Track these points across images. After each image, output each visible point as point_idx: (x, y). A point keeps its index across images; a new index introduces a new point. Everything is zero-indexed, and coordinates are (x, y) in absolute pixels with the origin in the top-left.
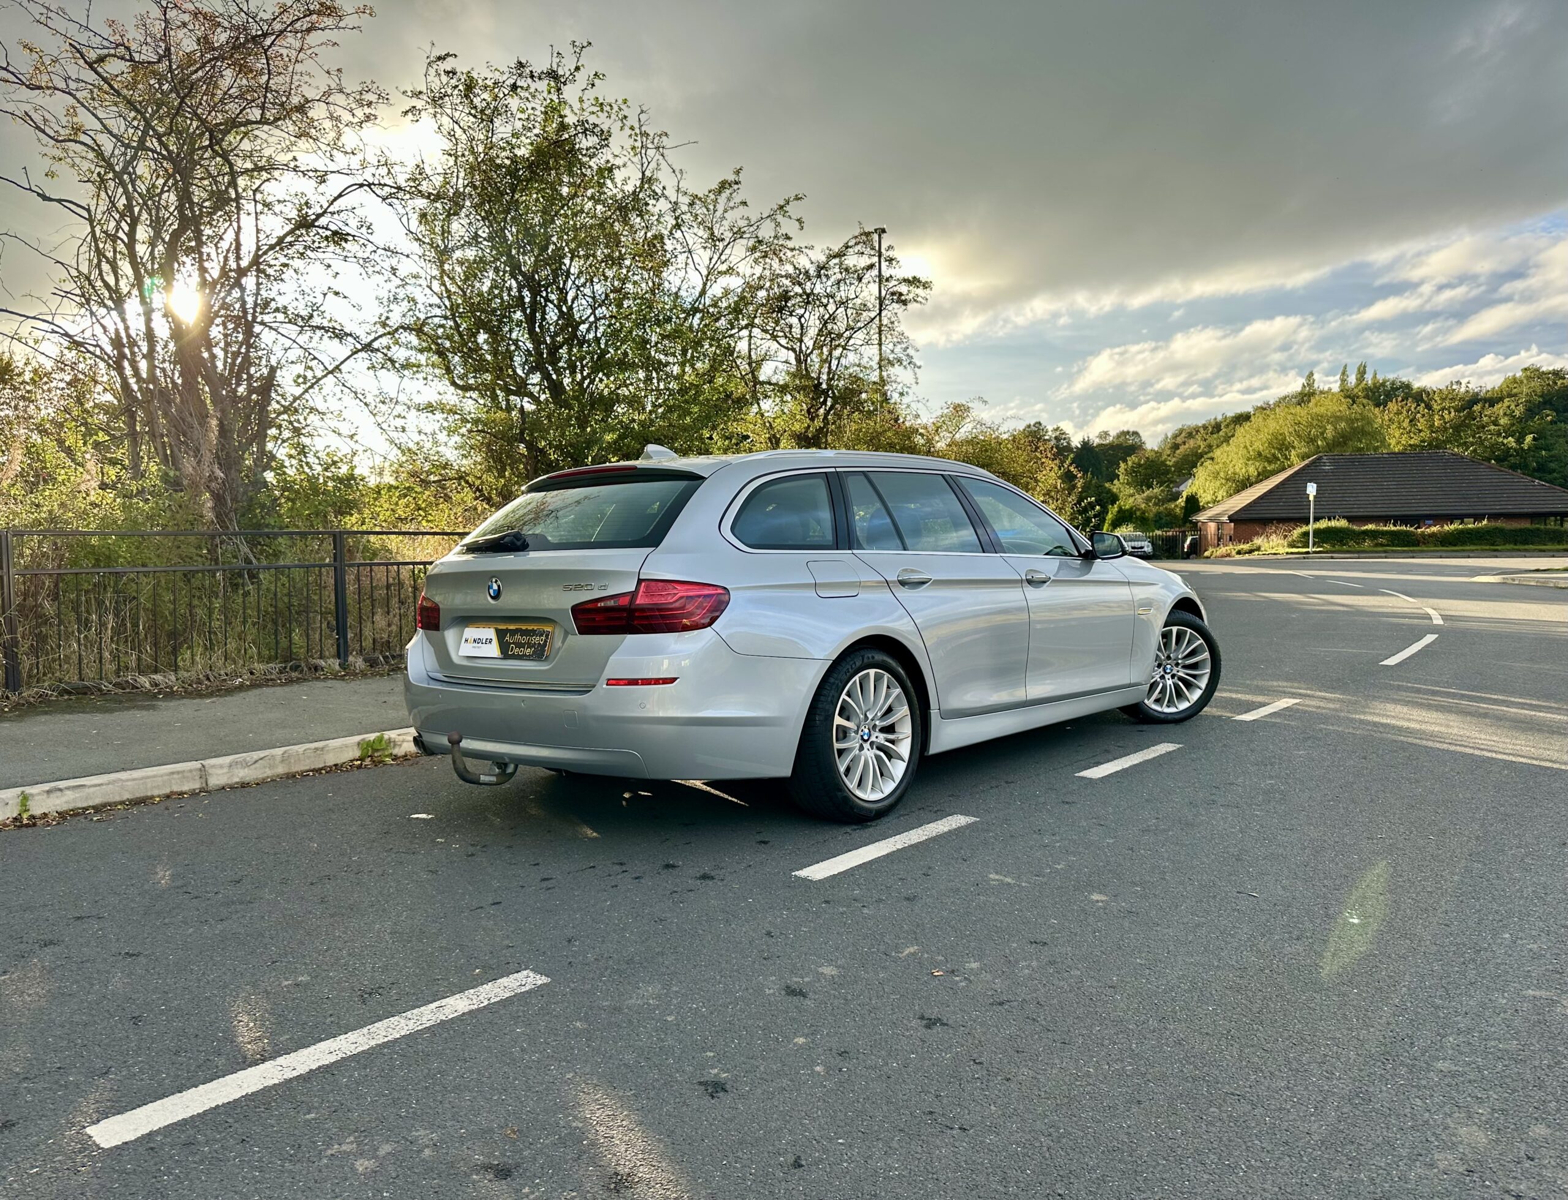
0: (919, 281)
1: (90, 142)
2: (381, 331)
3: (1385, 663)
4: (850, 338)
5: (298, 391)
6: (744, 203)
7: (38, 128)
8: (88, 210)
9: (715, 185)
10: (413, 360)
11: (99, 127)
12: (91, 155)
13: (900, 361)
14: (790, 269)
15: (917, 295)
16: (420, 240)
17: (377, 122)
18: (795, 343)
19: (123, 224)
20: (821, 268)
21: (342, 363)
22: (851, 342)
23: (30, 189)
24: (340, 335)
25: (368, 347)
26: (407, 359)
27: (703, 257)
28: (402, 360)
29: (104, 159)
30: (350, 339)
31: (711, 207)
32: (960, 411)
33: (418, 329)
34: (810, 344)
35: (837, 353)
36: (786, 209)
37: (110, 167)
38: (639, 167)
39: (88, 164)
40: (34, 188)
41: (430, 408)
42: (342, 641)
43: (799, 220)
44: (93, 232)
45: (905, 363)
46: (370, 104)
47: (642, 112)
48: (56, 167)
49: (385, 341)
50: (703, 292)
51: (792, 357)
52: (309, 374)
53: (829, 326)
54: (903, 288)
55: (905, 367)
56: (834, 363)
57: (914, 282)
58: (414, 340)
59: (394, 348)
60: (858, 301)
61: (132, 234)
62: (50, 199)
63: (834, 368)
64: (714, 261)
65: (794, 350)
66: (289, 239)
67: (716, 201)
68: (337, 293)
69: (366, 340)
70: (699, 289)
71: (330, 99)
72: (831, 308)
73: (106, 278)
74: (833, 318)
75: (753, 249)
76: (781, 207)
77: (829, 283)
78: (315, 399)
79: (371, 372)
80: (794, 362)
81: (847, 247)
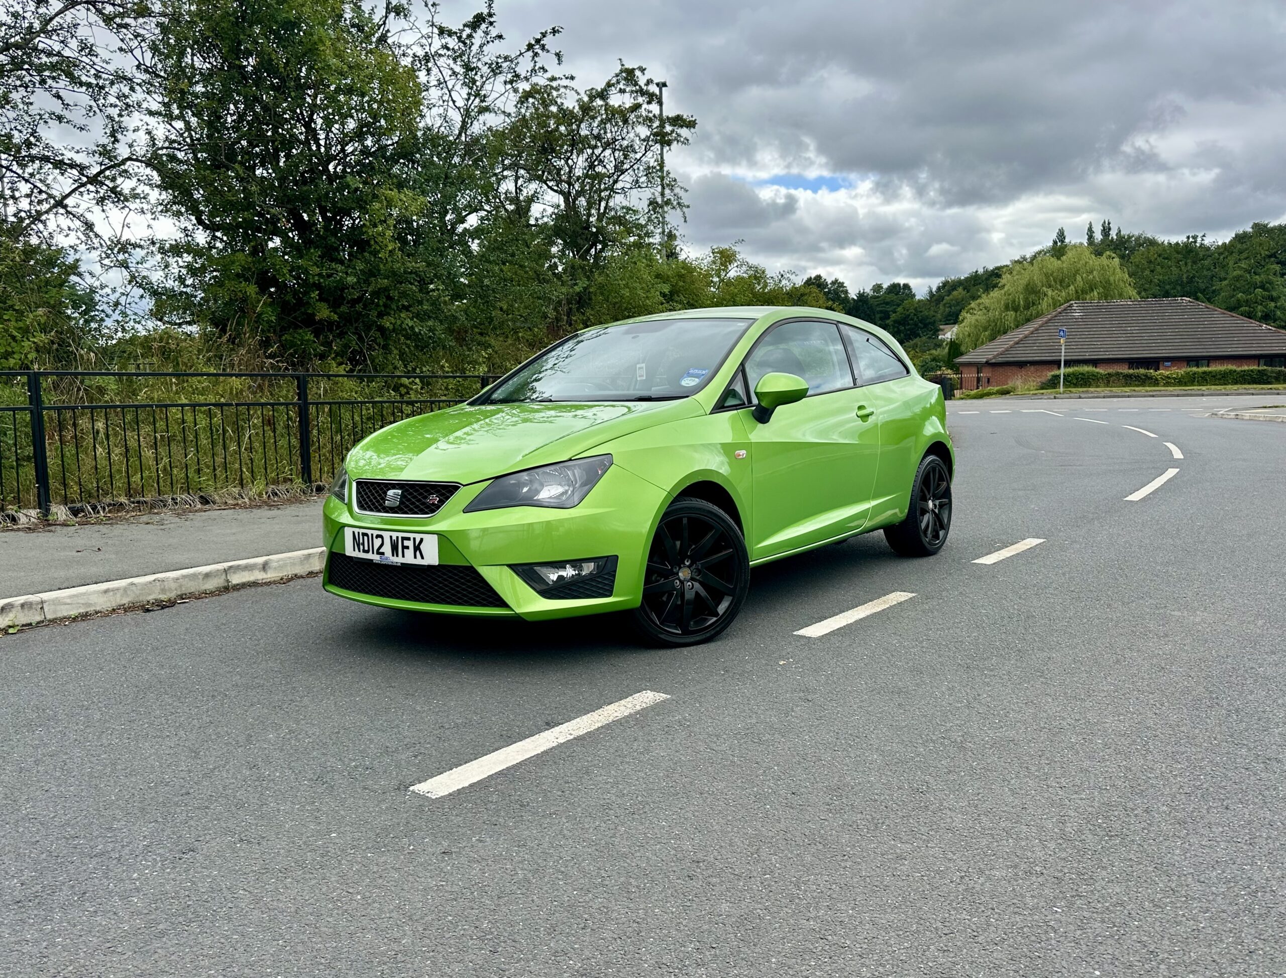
0: (684, 121)
3: (1130, 498)
4: (616, 182)
6: (500, 37)
9: (470, 18)
18: (563, 184)
20: (585, 108)
22: (619, 185)
25: (94, 180)
30: (73, 170)
31: (468, 42)
32: (726, 256)
36: (545, 42)
42: (42, 491)
43: (558, 55)
50: (464, 127)
51: (561, 200)
53: (596, 169)
54: (668, 128)
56: (603, 204)
57: (678, 121)
59: (119, 180)
60: (625, 143)
63: (602, 209)
65: (561, 192)
67: (470, 36)
70: (458, 125)
72: (599, 150)
76: (538, 41)
77: (595, 124)
79: (99, 205)
80: (563, 206)
81: (610, 86)
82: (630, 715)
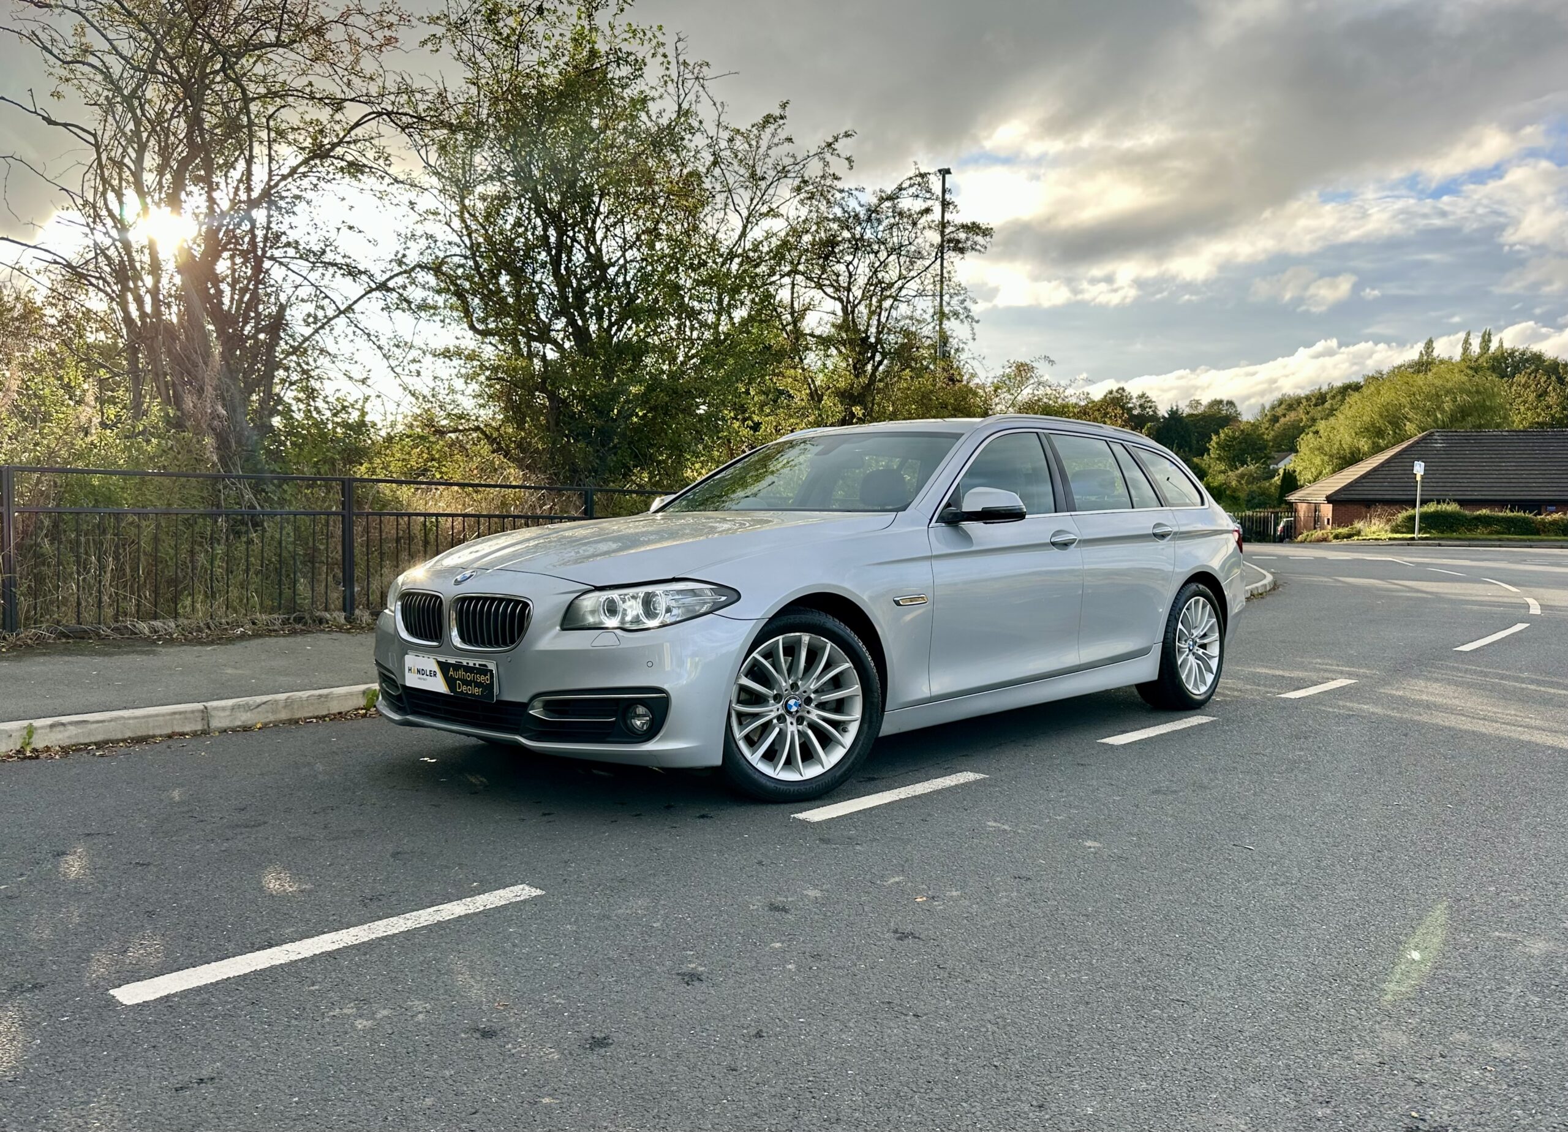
0: (979, 228)
1: (98, 64)
2: (397, 270)
3: (1460, 648)
4: (901, 289)
5: (307, 331)
6: (790, 140)
7: (45, 48)
8: (95, 136)
9: (759, 120)
10: (430, 301)
11: (107, 47)
12: (99, 78)
13: (956, 314)
14: (838, 212)
15: (976, 243)
16: (439, 174)
17: (398, 45)
18: (841, 291)
19: (130, 150)
20: (872, 211)
21: (355, 302)
23: (35, 112)
24: (353, 272)
25: (383, 287)
26: (424, 300)
27: (743, 198)
28: (419, 301)
29: (112, 82)
30: (364, 277)
31: (754, 143)
32: (1023, 371)
33: (436, 268)
34: (859, 293)
35: (887, 304)
36: (836, 146)
37: (118, 89)
38: (676, 98)
39: (96, 87)
40: (39, 111)
41: (446, 354)
42: (348, 594)
43: (849, 159)
44: (99, 158)
45: (962, 317)
46: (390, 26)
47: (679, 40)
48: (63, 88)
49: (400, 280)
50: (743, 234)
51: (838, 307)
52: (320, 314)
53: (880, 276)
54: (962, 236)
55: (962, 321)
56: (884, 314)
57: (973, 228)
58: (431, 279)
59: (410, 289)
61: (139, 161)
62: (55, 123)
63: (883, 320)
64: (755, 202)
65: (840, 299)
66: (302, 169)
67: (759, 137)
68: (351, 228)
69: (380, 278)
71: (349, 21)
72: (883, 255)
73: (111, 207)
74: (884, 264)
75: (799, 189)
76: (829, 145)
77: (881, 228)
78: (325, 339)
79: (385, 313)
80: (840, 313)
81: (900, 189)
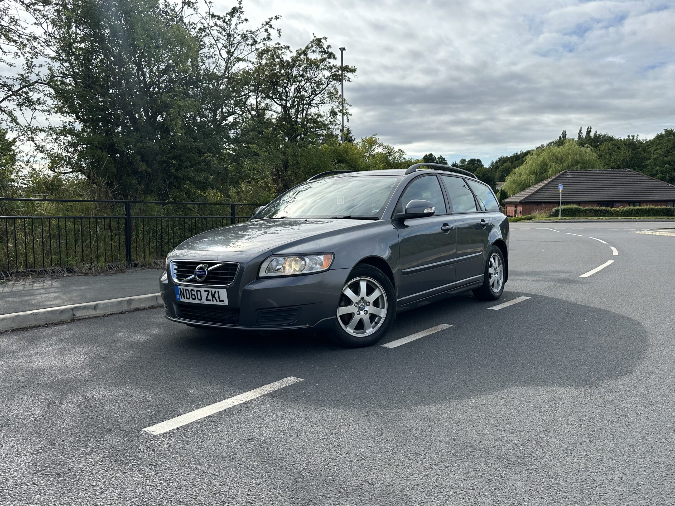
0: (350, 69)
3: (583, 275)
6: (246, 20)
18: (283, 101)
20: (295, 60)
22: (314, 102)
36: (272, 23)
43: (279, 31)
51: (280, 109)
57: (346, 69)
65: (282, 105)
67: (230, 20)
72: (303, 83)
76: (267, 23)
80: (282, 113)
81: (307, 48)
82: (278, 389)
